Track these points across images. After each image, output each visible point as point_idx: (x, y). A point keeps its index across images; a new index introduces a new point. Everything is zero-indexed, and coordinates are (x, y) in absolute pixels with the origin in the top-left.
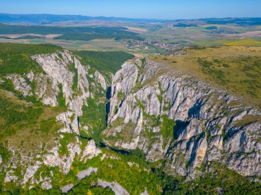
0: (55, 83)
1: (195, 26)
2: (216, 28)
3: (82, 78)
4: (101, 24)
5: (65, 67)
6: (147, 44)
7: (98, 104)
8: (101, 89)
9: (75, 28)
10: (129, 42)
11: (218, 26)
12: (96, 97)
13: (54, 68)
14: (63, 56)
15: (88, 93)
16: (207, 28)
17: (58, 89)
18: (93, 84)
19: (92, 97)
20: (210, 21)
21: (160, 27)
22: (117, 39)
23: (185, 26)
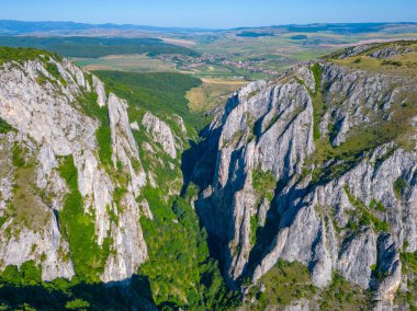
0: (47, 162)
1: (272, 35)
2: (305, 37)
3: (123, 133)
4: (111, 34)
5: (73, 105)
6: (208, 62)
7: (166, 199)
8: (167, 158)
9: (66, 38)
10: (176, 58)
11: (309, 35)
12: (159, 182)
13: (37, 107)
14: (61, 70)
15: (143, 174)
16: (294, 38)
17: (60, 184)
18: (149, 147)
19: (153, 184)
20: (292, 28)
21: (215, 38)
22: (152, 55)
23: (256, 35)
